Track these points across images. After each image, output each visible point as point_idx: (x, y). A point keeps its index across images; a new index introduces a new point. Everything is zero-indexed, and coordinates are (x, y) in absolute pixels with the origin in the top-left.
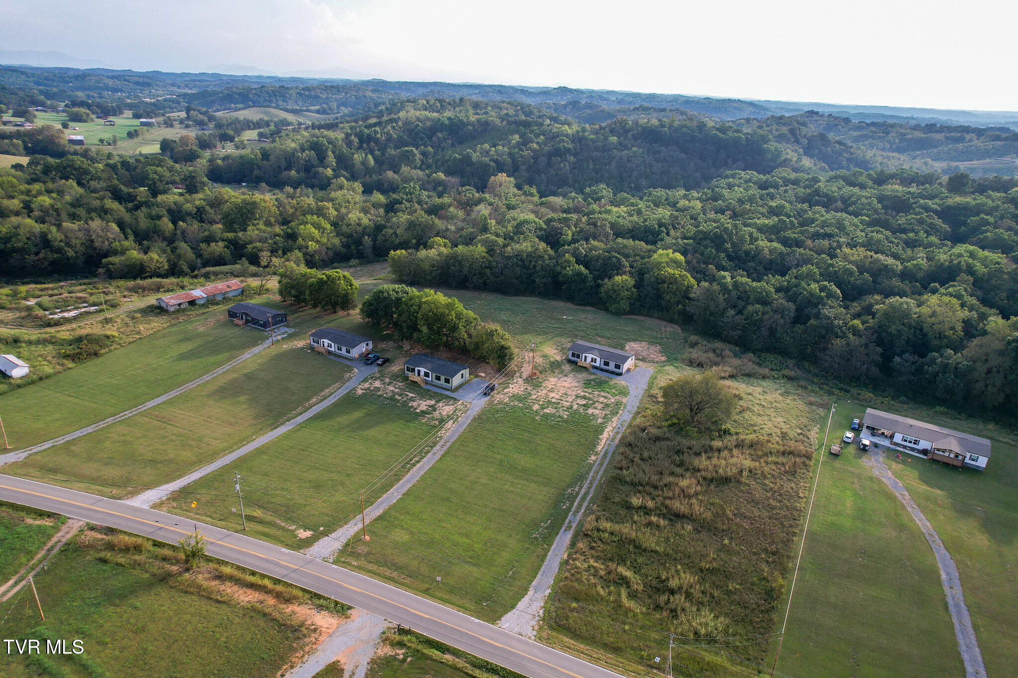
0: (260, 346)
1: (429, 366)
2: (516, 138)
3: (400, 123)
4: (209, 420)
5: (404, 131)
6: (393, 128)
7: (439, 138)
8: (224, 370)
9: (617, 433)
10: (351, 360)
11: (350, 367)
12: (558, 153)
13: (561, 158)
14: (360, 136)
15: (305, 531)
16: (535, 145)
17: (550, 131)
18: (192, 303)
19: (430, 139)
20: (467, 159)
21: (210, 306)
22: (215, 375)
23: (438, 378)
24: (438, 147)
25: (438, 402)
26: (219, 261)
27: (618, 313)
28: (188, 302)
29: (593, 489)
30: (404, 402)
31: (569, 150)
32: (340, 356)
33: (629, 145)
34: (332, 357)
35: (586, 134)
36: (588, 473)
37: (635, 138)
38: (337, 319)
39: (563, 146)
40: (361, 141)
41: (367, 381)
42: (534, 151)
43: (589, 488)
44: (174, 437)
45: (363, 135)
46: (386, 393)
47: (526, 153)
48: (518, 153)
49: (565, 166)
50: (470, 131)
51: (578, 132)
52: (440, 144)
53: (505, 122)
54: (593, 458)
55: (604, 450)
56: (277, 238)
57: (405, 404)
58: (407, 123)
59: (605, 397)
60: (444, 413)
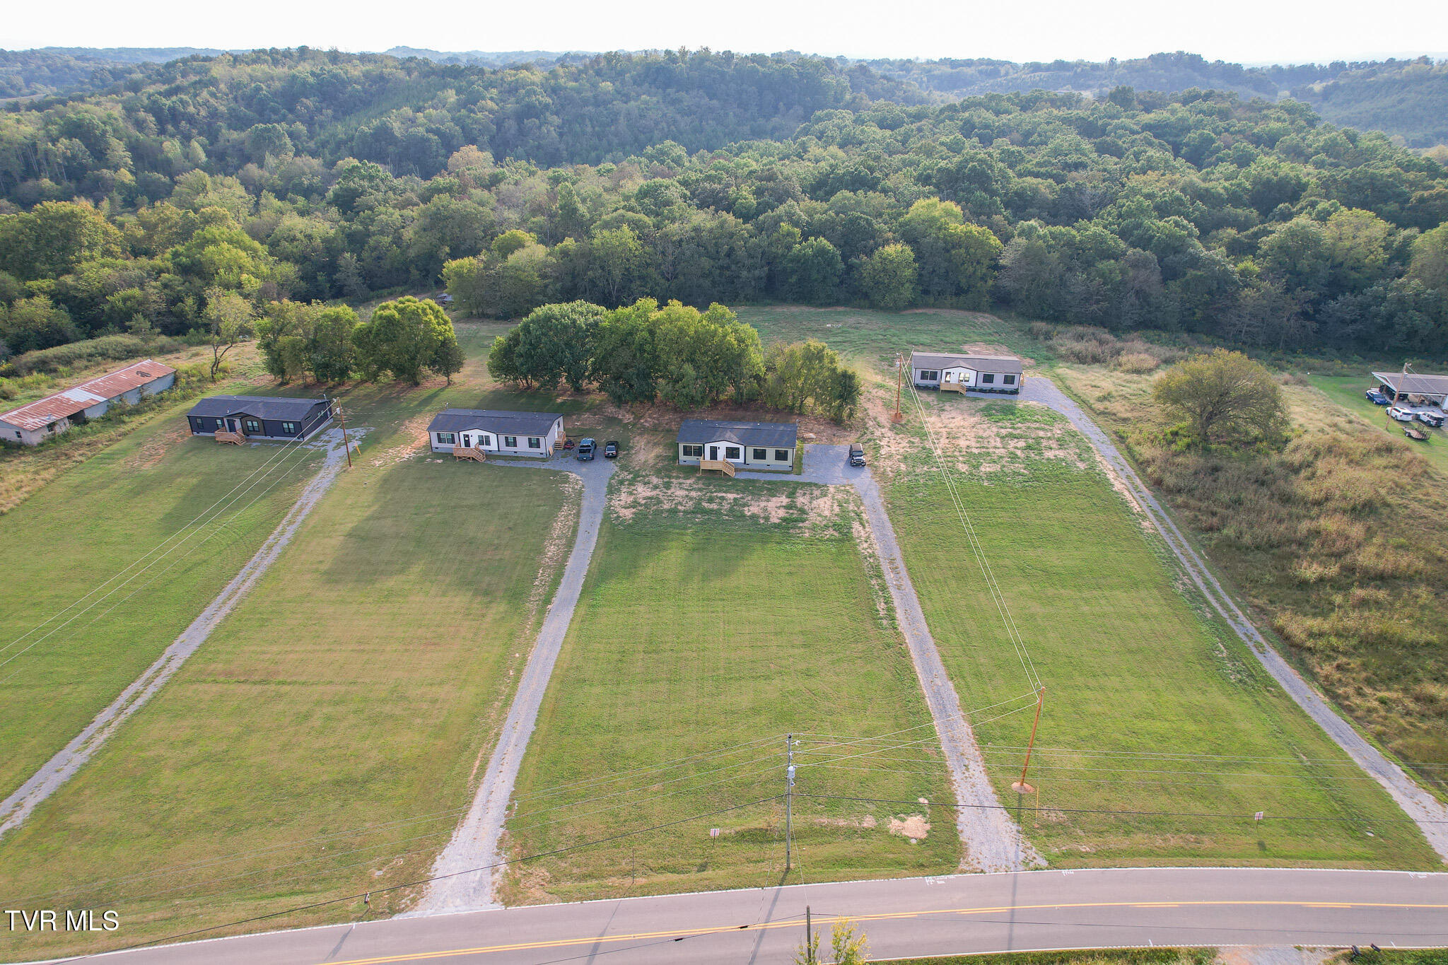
0: (321, 474)
1: (728, 434)
2: (451, 96)
3: (222, 86)
4: (367, 647)
5: (235, 99)
6: (213, 95)
7: (307, 108)
8: (288, 535)
9: (1128, 477)
10: (543, 460)
11: (556, 473)
12: (529, 111)
13: (538, 118)
14: (155, 109)
15: (903, 820)
16: (490, 104)
17: (502, 79)
18: (78, 418)
19: (291, 110)
20: (383, 133)
21: (126, 419)
22: (277, 550)
23: (760, 455)
24: (310, 123)
25: (791, 495)
26: (51, 337)
27: (895, 309)
28: (69, 417)
29: (1208, 575)
30: (731, 510)
31: (547, 106)
32: (516, 458)
33: (633, 94)
34: (500, 463)
35: (562, 81)
36: (1170, 551)
37: (637, 82)
38: (435, 395)
39: (538, 100)
40: (161, 121)
41: (619, 490)
42: (491, 111)
43: (1200, 573)
44: (327, 710)
45: (161, 109)
46: (680, 503)
47: (480, 115)
48: (469, 117)
49: (548, 131)
50: (357, 91)
51: (547, 79)
52: (312, 118)
53: (415, 74)
54: (1146, 524)
55: (1145, 508)
56: (166, 275)
57: (736, 514)
58: (235, 86)
59: (1043, 429)
60: (827, 513)
